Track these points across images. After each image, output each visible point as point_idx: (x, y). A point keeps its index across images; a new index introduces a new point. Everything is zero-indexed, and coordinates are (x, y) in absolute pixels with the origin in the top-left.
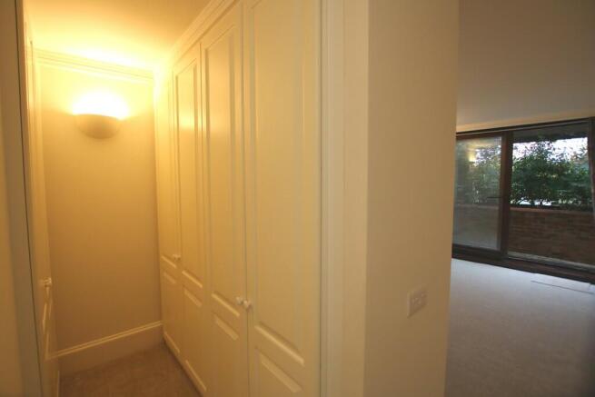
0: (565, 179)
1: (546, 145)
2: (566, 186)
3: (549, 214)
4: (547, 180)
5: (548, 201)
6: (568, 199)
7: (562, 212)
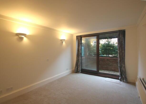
0: (114, 49)
1: (110, 40)
2: (114, 51)
3: (111, 59)
4: (110, 49)
5: (111, 55)
6: (115, 54)
7: (114, 58)
